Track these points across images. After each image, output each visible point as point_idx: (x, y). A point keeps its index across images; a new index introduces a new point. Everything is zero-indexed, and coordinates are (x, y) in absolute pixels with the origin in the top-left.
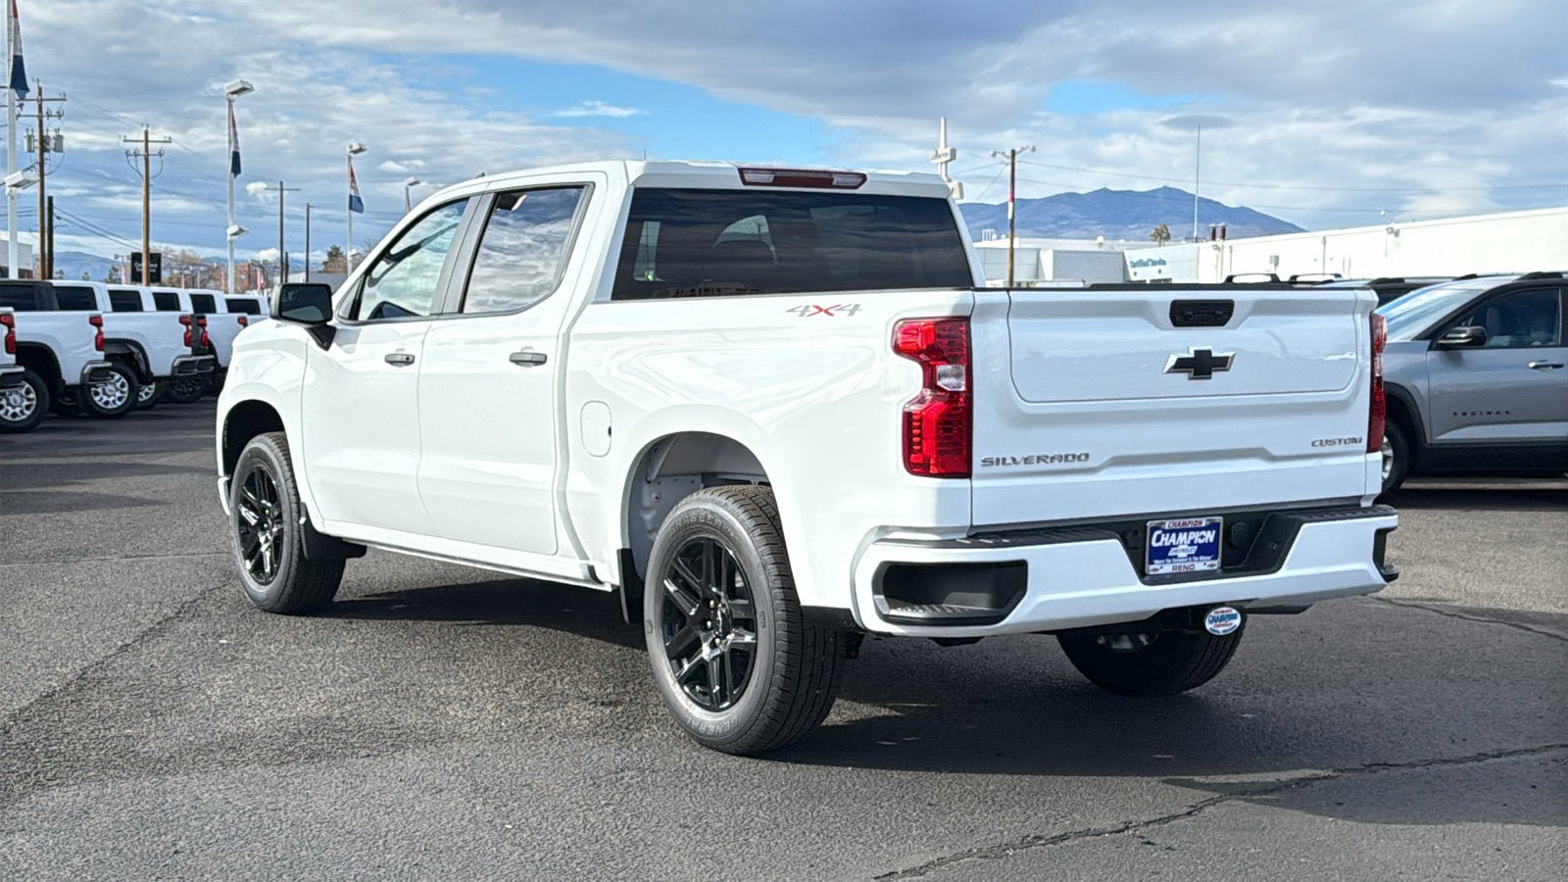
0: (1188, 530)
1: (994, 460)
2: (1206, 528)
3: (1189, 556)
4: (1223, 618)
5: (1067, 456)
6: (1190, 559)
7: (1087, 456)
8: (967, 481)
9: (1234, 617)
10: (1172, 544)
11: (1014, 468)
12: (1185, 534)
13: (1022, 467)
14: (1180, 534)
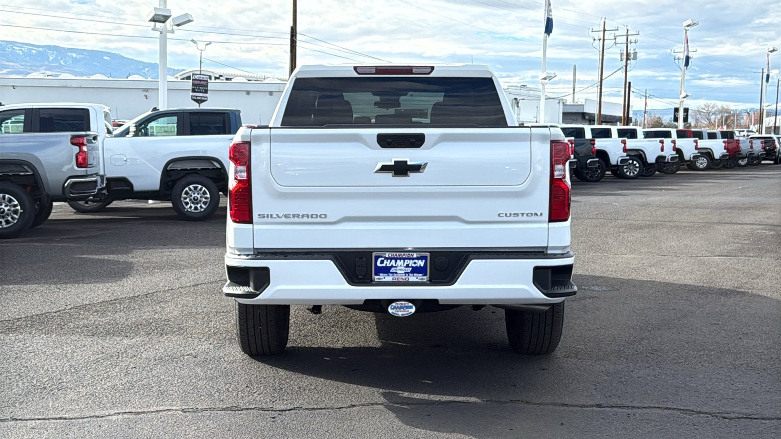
0: (404, 259)
1: (266, 215)
2: (417, 258)
3: (405, 273)
4: (401, 307)
5: (312, 215)
6: (407, 275)
7: (325, 215)
8: (251, 225)
9: (411, 307)
10: (392, 265)
11: (278, 220)
12: (402, 261)
13: (284, 220)
14: (398, 261)
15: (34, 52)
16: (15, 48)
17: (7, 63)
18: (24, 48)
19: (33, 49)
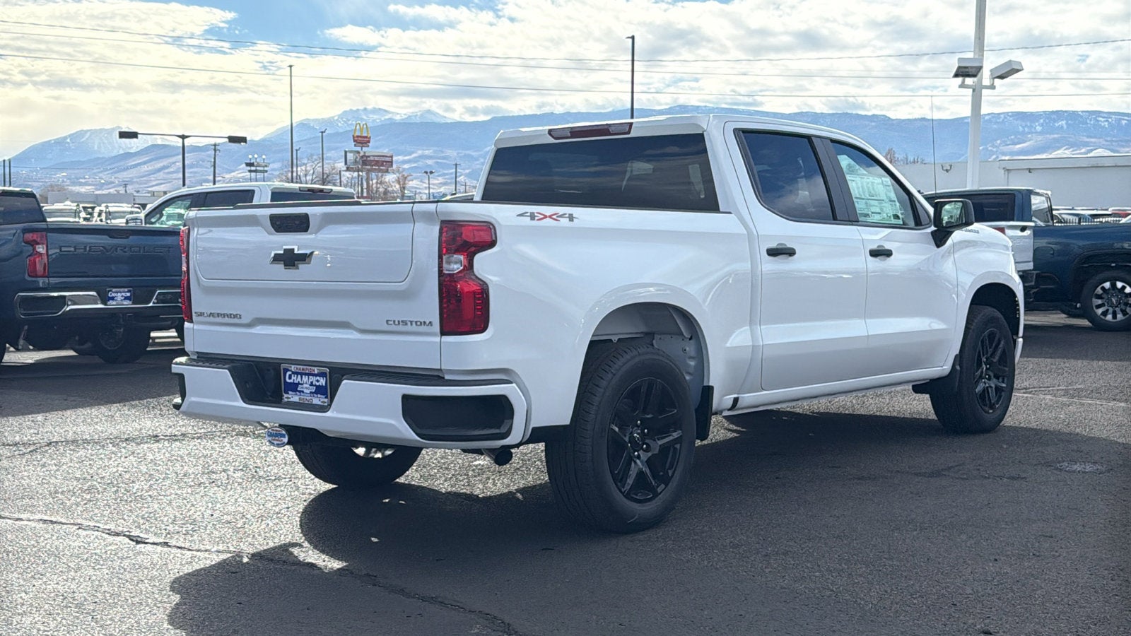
1: (200, 314)
2: (318, 375)
6: (311, 395)
7: (240, 315)
8: (192, 324)
9: (283, 436)
10: (299, 382)
11: (208, 319)
12: (307, 377)
14: (304, 376)
15: (1124, 122)
16: (1101, 119)
17: (1088, 140)
18: (1111, 118)
19: (1124, 119)
